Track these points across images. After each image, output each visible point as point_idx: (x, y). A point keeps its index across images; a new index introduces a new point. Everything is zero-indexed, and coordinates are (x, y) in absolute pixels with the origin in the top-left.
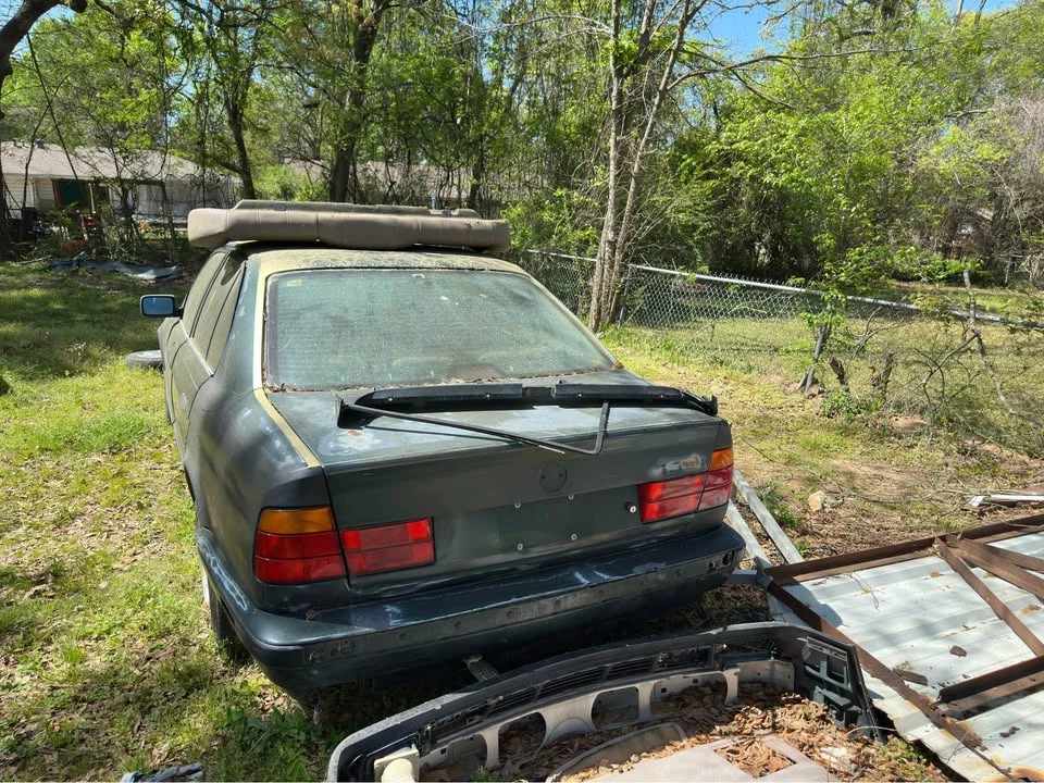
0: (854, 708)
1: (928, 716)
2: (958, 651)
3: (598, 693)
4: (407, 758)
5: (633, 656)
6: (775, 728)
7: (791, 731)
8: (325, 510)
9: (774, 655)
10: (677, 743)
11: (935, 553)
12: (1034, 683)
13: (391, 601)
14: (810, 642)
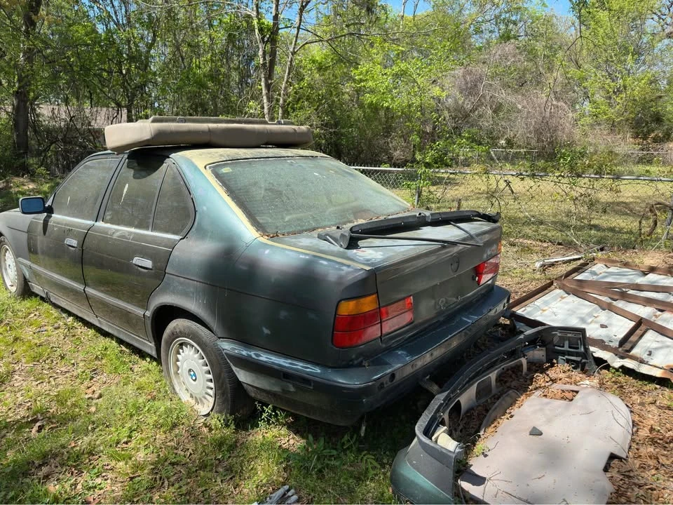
0: (583, 361)
1: (616, 355)
2: (603, 326)
3: (476, 385)
4: (444, 432)
5: (493, 358)
6: (554, 381)
7: (560, 379)
8: (374, 296)
9: (539, 346)
10: (519, 399)
11: (556, 288)
12: (642, 332)
13: (397, 348)
14: (560, 333)
